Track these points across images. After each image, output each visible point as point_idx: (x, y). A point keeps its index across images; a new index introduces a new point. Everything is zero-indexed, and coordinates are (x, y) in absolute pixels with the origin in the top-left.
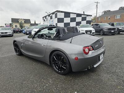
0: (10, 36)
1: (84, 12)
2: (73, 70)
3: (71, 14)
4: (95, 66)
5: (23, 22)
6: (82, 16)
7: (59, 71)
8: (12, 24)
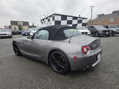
0: (9, 37)
1: (80, 15)
2: (72, 70)
3: (67, 17)
4: (93, 65)
5: (22, 24)
6: (78, 18)
7: (58, 71)
8: (11, 26)
